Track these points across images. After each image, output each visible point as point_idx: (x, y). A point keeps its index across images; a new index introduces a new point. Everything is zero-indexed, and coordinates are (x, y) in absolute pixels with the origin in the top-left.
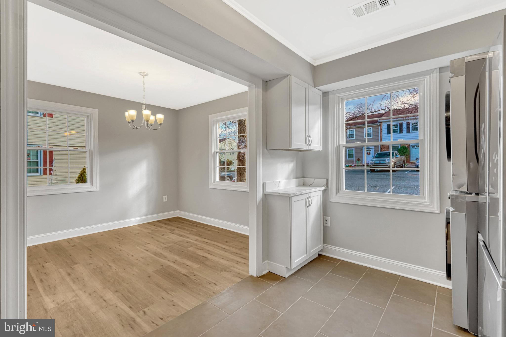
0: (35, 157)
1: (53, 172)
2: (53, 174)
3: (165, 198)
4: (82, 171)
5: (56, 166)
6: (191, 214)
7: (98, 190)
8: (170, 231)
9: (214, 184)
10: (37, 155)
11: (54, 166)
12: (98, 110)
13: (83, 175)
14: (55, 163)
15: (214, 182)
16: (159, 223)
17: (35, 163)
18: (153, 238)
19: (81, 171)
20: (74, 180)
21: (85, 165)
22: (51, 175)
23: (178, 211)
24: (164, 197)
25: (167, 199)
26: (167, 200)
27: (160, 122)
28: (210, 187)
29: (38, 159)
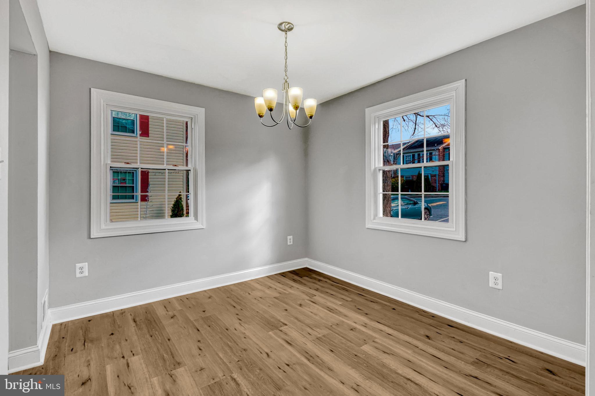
0: (131, 182)
1: (148, 199)
2: (148, 201)
3: (290, 239)
4: (178, 197)
5: (152, 191)
6: (329, 267)
7: (204, 227)
8: (308, 298)
9: (374, 221)
10: (133, 180)
11: (149, 191)
12: (204, 109)
13: (179, 202)
14: (151, 188)
15: (374, 219)
16: (284, 278)
17: (131, 189)
18: (286, 310)
19: (176, 197)
20: (169, 208)
21: (180, 191)
22: (146, 202)
23: (306, 259)
24: (289, 237)
25: (292, 240)
26: (292, 243)
27: (310, 113)
28: (366, 227)
29: (133, 184)
